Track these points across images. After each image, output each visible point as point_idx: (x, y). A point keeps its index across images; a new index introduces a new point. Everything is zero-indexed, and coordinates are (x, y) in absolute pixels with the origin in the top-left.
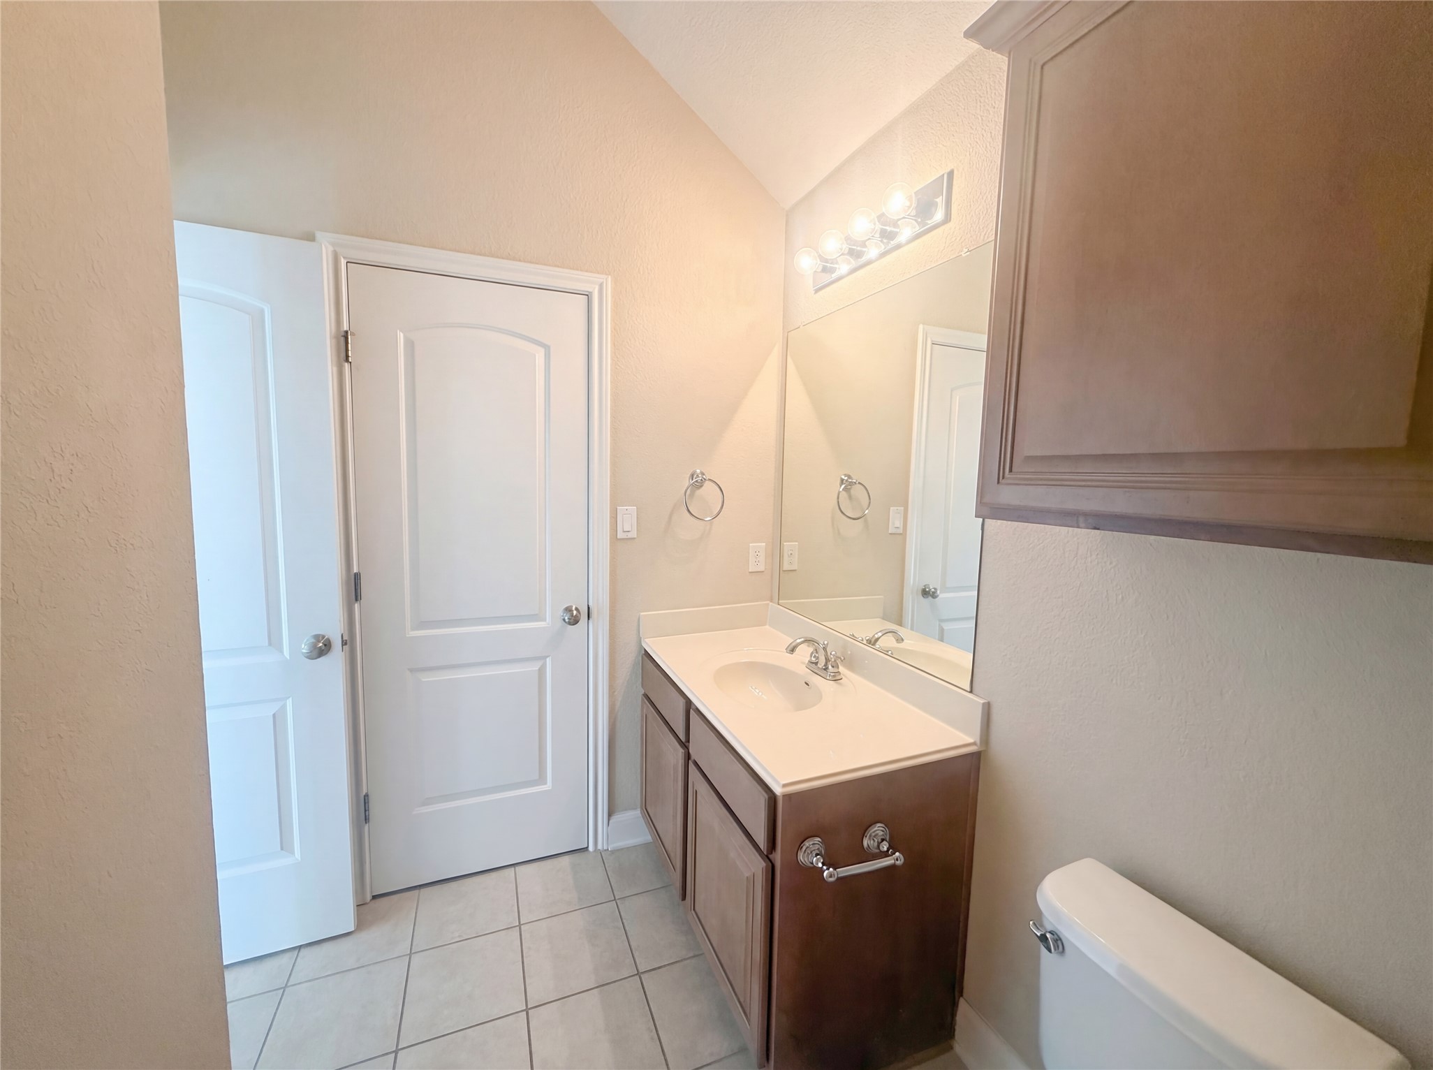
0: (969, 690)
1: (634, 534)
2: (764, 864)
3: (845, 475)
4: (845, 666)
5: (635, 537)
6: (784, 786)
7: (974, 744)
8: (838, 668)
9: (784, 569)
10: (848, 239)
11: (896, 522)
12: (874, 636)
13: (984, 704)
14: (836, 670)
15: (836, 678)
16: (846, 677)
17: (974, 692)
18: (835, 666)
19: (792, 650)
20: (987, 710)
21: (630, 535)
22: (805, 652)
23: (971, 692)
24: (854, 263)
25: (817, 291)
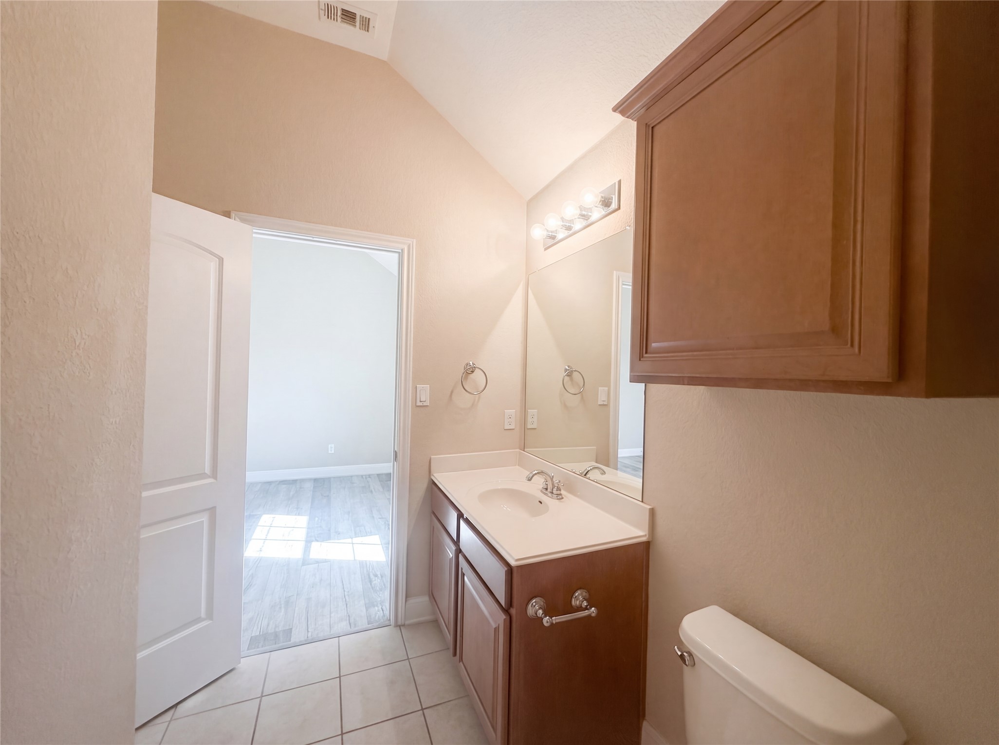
0: (641, 500)
1: (427, 403)
2: (504, 617)
3: (569, 367)
4: (566, 490)
5: (429, 405)
6: (517, 560)
7: (645, 536)
8: (560, 490)
9: (529, 427)
10: (563, 219)
11: (602, 398)
12: (586, 469)
13: (650, 509)
14: (558, 492)
15: (560, 497)
16: (565, 496)
17: (644, 501)
18: (559, 489)
19: (530, 479)
20: (652, 513)
21: (425, 404)
22: (539, 481)
23: (642, 502)
24: (566, 233)
25: (546, 249)
